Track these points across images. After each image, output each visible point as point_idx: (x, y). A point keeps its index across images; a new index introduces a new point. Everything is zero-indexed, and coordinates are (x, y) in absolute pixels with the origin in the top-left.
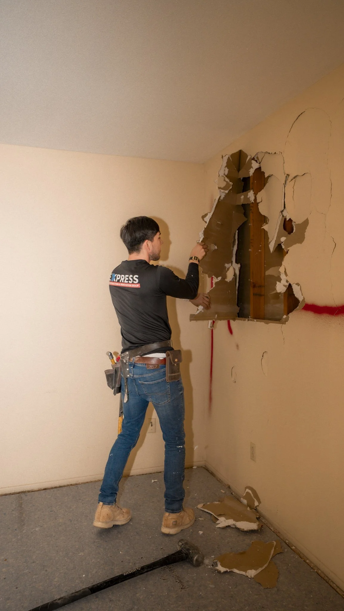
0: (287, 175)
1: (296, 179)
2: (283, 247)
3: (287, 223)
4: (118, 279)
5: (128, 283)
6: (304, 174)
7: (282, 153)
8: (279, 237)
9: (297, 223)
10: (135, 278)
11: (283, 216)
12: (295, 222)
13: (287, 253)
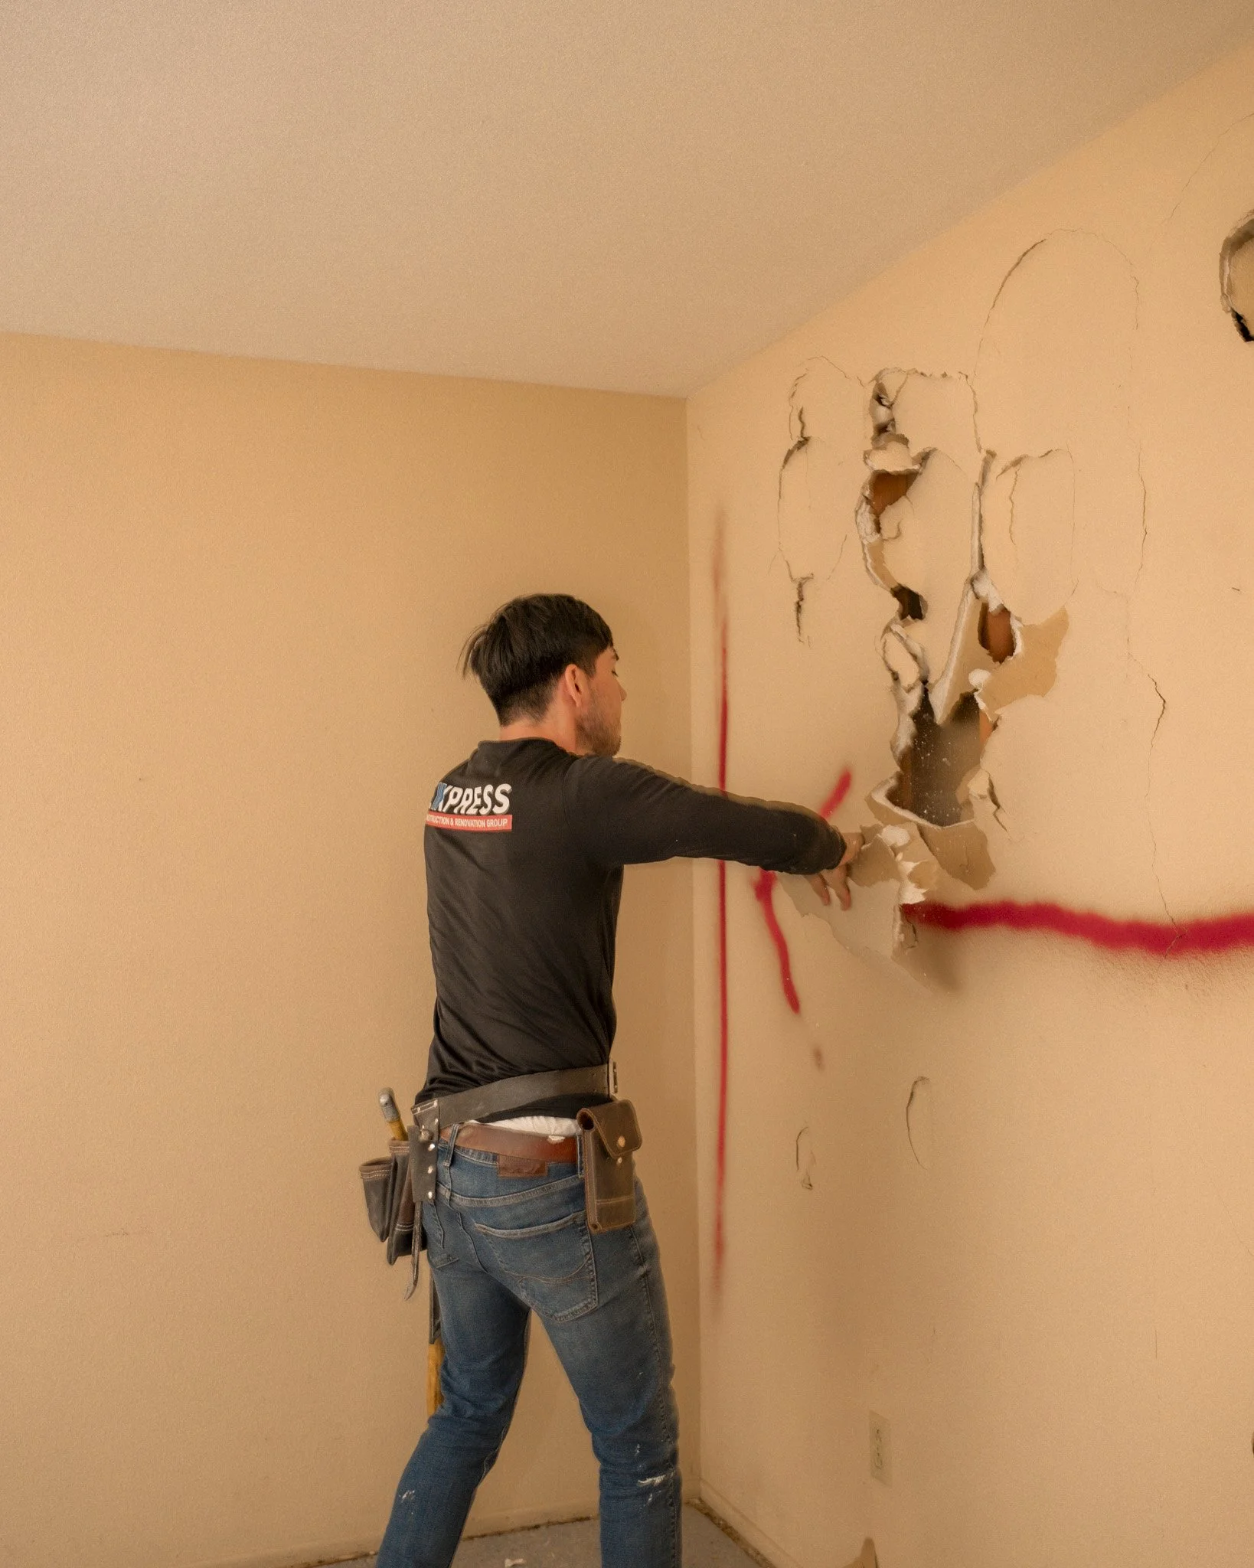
0: (988, 452)
1: (1018, 467)
2: (982, 705)
3: (990, 621)
4: (452, 801)
5: (478, 814)
6: (1046, 454)
7: (967, 377)
8: (964, 670)
9: (1027, 622)
10: (499, 797)
11: (977, 597)
12: (1019, 620)
13: (995, 726)
